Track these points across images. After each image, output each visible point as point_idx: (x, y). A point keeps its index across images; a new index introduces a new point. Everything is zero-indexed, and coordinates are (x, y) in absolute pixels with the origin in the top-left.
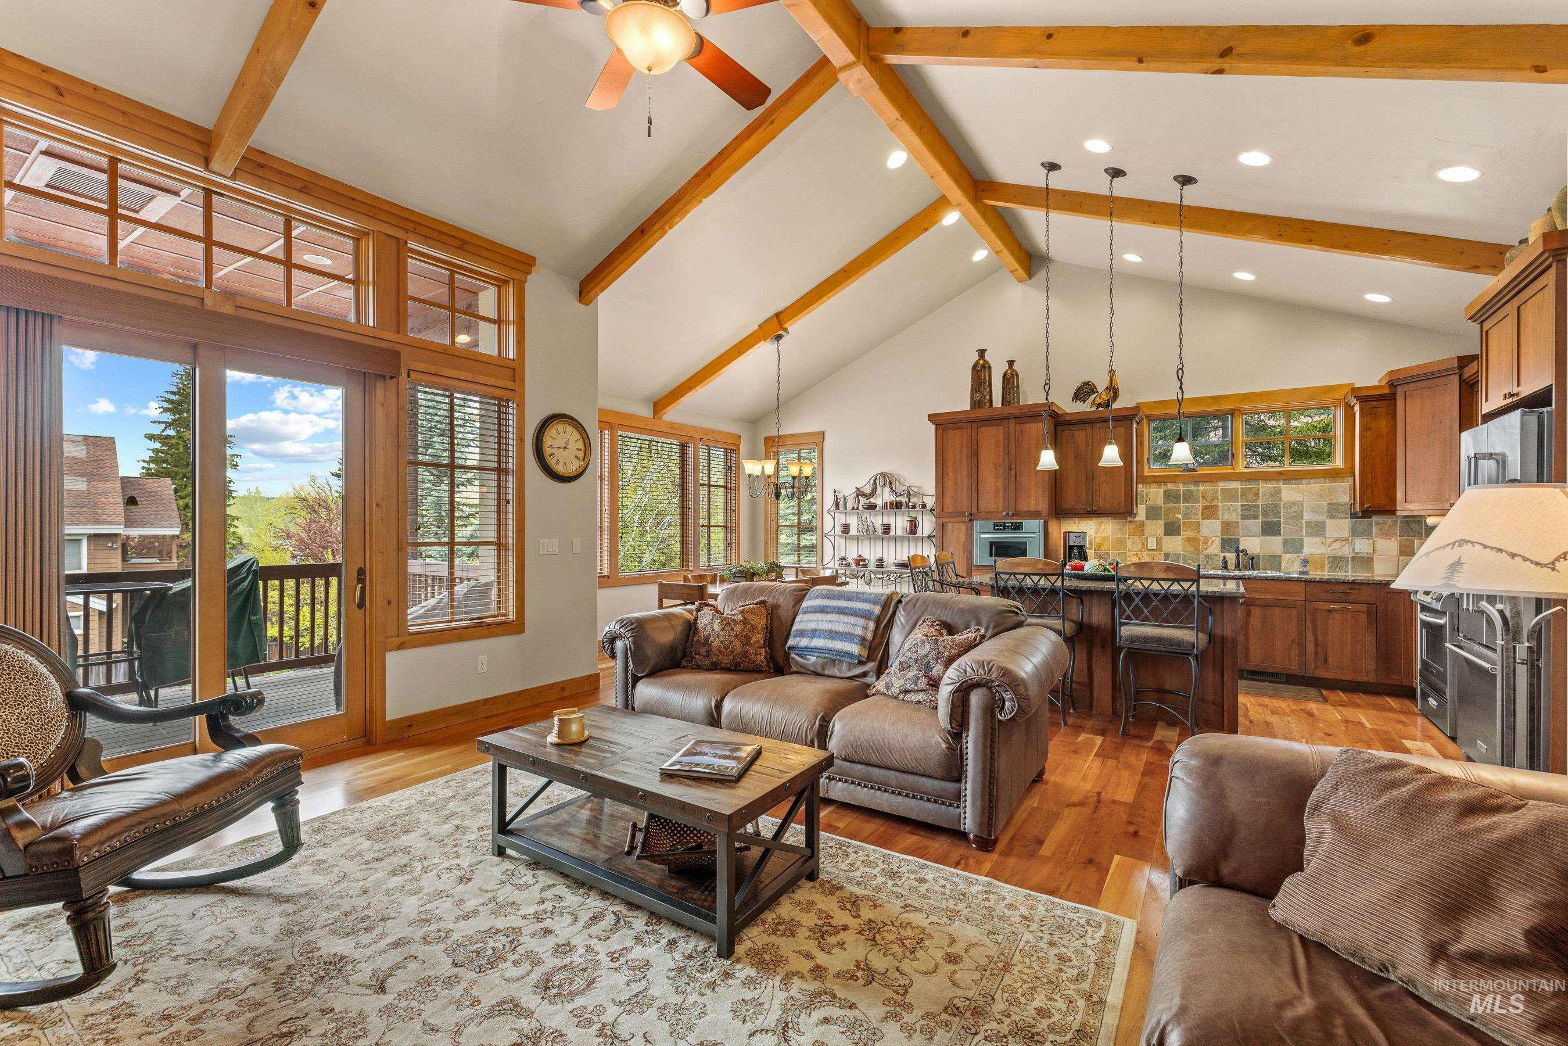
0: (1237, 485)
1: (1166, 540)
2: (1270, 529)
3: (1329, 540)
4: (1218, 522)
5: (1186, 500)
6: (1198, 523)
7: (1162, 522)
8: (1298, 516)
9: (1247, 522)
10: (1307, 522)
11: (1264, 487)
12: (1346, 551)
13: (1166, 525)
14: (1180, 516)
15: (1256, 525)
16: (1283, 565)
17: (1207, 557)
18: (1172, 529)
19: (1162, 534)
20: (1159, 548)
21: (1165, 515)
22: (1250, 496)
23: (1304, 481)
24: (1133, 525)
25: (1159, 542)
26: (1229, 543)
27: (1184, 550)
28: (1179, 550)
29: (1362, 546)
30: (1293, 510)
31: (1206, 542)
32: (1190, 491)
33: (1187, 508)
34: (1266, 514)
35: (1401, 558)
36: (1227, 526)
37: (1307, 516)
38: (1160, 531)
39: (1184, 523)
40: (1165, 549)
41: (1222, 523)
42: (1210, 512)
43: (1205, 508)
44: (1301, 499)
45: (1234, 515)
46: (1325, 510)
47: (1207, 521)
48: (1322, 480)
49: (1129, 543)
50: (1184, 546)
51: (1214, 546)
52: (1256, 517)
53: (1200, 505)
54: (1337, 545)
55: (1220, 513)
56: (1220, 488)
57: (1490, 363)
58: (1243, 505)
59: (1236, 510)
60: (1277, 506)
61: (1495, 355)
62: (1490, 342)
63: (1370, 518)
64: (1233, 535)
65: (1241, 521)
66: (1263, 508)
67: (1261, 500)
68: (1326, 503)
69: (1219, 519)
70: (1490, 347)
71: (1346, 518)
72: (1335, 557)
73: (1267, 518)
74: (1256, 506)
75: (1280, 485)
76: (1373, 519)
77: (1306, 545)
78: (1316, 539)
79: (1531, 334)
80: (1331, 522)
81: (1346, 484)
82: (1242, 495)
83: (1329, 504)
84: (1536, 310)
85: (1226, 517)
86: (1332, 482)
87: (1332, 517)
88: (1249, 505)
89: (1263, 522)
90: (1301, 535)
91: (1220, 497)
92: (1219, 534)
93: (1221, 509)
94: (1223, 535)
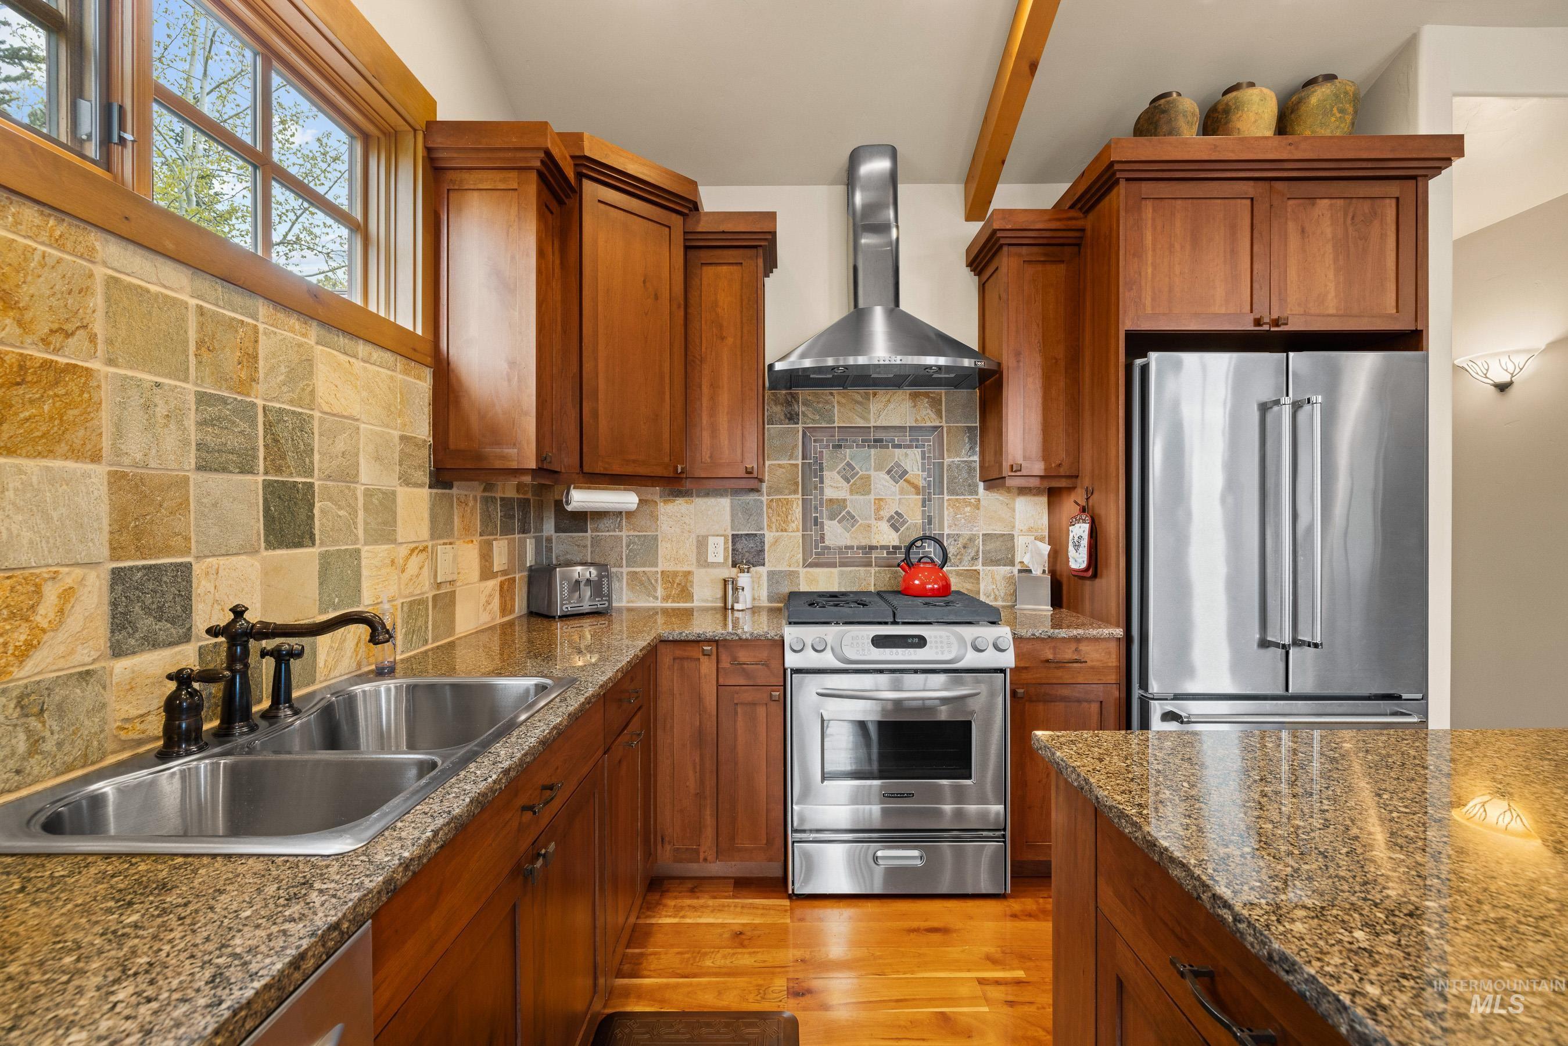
2: (287, 519)
3: (403, 551)
4: (99, 473)
8: (348, 475)
9: (217, 482)
10: (369, 494)
11: (272, 333)
12: (424, 583)
22: (230, 358)
26: (148, 594)
29: (444, 561)
30: (340, 446)
34: (276, 459)
35: (482, 585)
36: (140, 501)
37: (368, 474)
41: (116, 480)
44: (356, 410)
45: (170, 440)
46: (395, 456)
48: (388, 356)
51: (72, 620)
52: (247, 469)
54: (412, 565)
55: (105, 418)
56: (100, 272)
57: (1150, 253)
58: (202, 399)
59: (175, 416)
60: (303, 424)
61: (1177, 246)
62: (1153, 219)
63: (451, 487)
64: (167, 551)
65: (194, 477)
66: (268, 426)
67: (260, 388)
68: (396, 434)
69: (96, 458)
70: (1154, 228)
71: (421, 486)
72: (411, 604)
73: (279, 470)
74: (247, 411)
75: (312, 342)
76: (455, 491)
77: (365, 572)
78: (382, 549)
79: (1329, 248)
80: (403, 493)
81: (423, 384)
82: (199, 344)
83: (402, 438)
84: (1349, 221)
85: (135, 446)
86: (406, 372)
87: (406, 481)
88: (224, 401)
89: (267, 484)
90: (356, 541)
91: (99, 327)
92: (99, 547)
93: (106, 394)
94: (116, 550)
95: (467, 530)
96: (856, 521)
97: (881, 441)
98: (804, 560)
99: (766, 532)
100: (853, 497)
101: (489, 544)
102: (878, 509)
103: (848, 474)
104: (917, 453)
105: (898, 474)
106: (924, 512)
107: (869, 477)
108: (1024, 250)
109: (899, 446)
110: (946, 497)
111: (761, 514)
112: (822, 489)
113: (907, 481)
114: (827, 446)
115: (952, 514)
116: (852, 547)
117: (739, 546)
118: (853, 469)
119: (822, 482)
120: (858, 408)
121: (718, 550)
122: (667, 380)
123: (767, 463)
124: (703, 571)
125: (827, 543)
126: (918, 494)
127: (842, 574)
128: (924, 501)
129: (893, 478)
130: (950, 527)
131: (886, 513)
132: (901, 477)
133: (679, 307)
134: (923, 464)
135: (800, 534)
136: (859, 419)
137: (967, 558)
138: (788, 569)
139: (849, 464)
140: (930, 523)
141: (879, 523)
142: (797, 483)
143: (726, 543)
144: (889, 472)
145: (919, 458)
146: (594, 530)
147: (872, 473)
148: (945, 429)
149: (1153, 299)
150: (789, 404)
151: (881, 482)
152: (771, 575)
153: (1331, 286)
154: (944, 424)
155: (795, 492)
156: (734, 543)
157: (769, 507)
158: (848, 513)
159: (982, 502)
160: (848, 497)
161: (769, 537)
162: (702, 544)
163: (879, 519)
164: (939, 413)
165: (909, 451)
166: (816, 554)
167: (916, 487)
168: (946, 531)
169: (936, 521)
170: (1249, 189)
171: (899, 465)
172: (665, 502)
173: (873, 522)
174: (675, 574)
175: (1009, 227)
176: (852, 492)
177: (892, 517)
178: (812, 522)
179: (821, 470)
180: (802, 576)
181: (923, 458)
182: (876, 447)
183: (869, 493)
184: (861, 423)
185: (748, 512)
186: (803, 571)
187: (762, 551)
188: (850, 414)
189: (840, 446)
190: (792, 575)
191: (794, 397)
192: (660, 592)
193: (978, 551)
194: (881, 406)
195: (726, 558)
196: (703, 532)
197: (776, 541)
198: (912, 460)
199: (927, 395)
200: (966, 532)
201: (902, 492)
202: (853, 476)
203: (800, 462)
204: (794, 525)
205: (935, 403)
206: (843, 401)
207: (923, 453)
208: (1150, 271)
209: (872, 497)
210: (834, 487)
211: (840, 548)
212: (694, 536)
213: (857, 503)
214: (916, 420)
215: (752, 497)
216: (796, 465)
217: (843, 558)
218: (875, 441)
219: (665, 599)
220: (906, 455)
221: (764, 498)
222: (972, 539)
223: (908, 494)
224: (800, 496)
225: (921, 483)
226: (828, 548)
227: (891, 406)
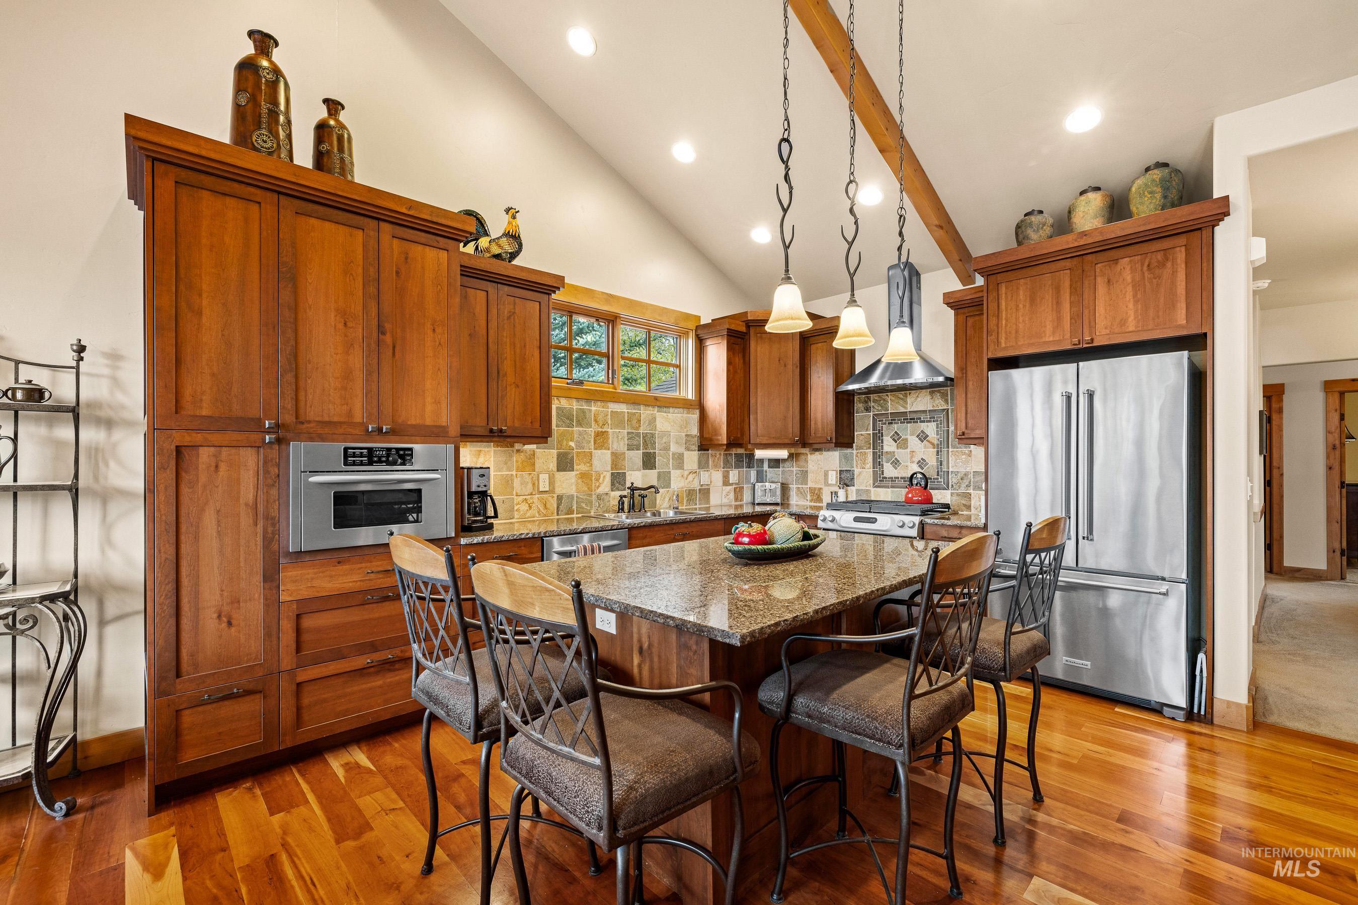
0: (622, 408)
1: (560, 476)
2: (649, 462)
3: (686, 473)
4: (609, 452)
5: (580, 424)
6: (591, 453)
7: (554, 452)
8: (667, 448)
9: (632, 453)
10: (674, 454)
11: (645, 413)
12: (696, 485)
13: (559, 455)
14: (572, 444)
15: (636, 456)
16: (658, 502)
17: (599, 497)
18: (565, 463)
19: (555, 469)
20: (551, 491)
21: (559, 442)
22: (634, 422)
23: (671, 410)
24: (522, 456)
25: (552, 482)
26: (618, 479)
27: (578, 491)
28: (573, 491)
29: (705, 477)
30: (664, 440)
31: (598, 480)
32: (583, 411)
33: (580, 434)
34: (646, 446)
35: (724, 488)
36: (617, 458)
37: (674, 448)
38: (553, 465)
39: (578, 453)
40: (559, 491)
41: (612, 453)
42: (601, 439)
43: (598, 435)
44: (669, 429)
45: (622, 443)
46: (684, 442)
47: (599, 451)
48: (681, 410)
49: (517, 483)
50: (577, 484)
51: (605, 483)
52: (638, 449)
53: (591, 431)
54: (691, 477)
55: (610, 441)
56: (610, 410)
57: (1004, 312)
58: (628, 433)
59: (623, 438)
60: (653, 435)
61: (1021, 306)
62: (1006, 294)
63: (708, 450)
64: (621, 469)
65: (627, 452)
66: (643, 437)
67: (642, 428)
68: (684, 434)
69: (609, 449)
70: (1006, 298)
71: (695, 450)
72: (690, 490)
73: (646, 449)
74: (638, 435)
75: (656, 412)
76: (710, 451)
77: (672, 478)
78: (678, 472)
79: (1130, 289)
80: (687, 454)
81: (695, 416)
82: (628, 420)
83: (686, 435)
84: (1145, 268)
85: (615, 446)
86: (688, 413)
87: (688, 449)
88: (633, 433)
89: (643, 453)
90: (669, 468)
91: (609, 422)
92: (609, 468)
93: (610, 436)
94: (612, 469)
95: (716, 466)
96: (900, 463)
97: (914, 419)
98: (874, 484)
99: (855, 469)
100: (899, 450)
101: (728, 472)
102: (912, 457)
103: (896, 438)
104: (933, 425)
105: (923, 437)
106: (937, 458)
107: (906, 440)
108: (966, 310)
109: (924, 422)
110: (950, 450)
111: (853, 460)
112: (882, 446)
113: (928, 441)
114: (885, 424)
115: (954, 460)
116: (898, 478)
117: (842, 476)
118: (898, 435)
119: (882, 443)
120: (901, 402)
121: (833, 478)
122: (791, 401)
123: (856, 434)
124: (827, 488)
125: (885, 475)
126: (934, 448)
127: (892, 492)
128: (938, 452)
129: (920, 439)
130: (952, 467)
131: (916, 460)
132: (925, 438)
133: (797, 367)
134: (937, 431)
135: (872, 470)
136: (901, 408)
137: (963, 485)
138: (865, 488)
139: (896, 432)
140: (941, 464)
141: (912, 464)
142: (870, 444)
143: (837, 474)
144: (918, 436)
145: (935, 427)
146: (783, 467)
147: (909, 437)
148: (950, 411)
149: (1006, 338)
150: (866, 402)
151: (913, 441)
152: (858, 491)
153: (1131, 313)
154: (949, 407)
155: (869, 448)
156: (840, 474)
157: (857, 456)
158: (896, 459)
159: (973, 452)
160: (896, 450)
161: (857, 471)
162: (826, 474)
163: (913, 462)
164: (946, 401)
165: (929, 424)
166: (880, 481)
167: (933, 444)
168: (951, 470)
169: (945, 463)
170: (1068, 263)
171: (922, 432)
172: (811, 454)
173: (909, 464)
174: (815, 489)
175: (952, 301)
176: (898, 449)
177: (919, 461)
178: (877, 462)
179: (882, 436)
180: (872, 492)
181: (937, 428)
182: (911, 422)
183: (907, 448)
184: (902, 410)
185: (847, 459)
186: (873, 490)
187: (853, 478)
188: (897, 405)
189: (892, 423)
190: (868, 491)
191: (869, 398)
192: (809, 498)
193: (970, 482)
194: (913, 399)
195: (837, 482)
196: (827, 469)
197: (860, 473)
198: (930, 429)
199: (939, 391)
200: (962, 470)
201: (925, 447)
202: (898, 439)
203: (871, 432)
204: (868, 466)
205: (944, 396)
206: (893, 398)
207: (937, 424)
208: (1004, 322)
209: (909, 450)
210: (889, 445)
211: (892, 478)
212: (823, 470)
213: (901, 454)
214: (933, 406)
215: (849, 451)
216: (870, 434)
217: (892, 482)
218: (911, 419)
219: (811, 501)
220: (928, 426)
221: (855, 452)
222: (966, 474)
223: (928, 448)
224: (871, 450)
225: (936, 442)
226: (886, 478)
227: (919, 399)
